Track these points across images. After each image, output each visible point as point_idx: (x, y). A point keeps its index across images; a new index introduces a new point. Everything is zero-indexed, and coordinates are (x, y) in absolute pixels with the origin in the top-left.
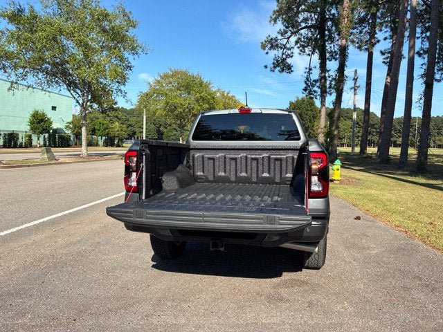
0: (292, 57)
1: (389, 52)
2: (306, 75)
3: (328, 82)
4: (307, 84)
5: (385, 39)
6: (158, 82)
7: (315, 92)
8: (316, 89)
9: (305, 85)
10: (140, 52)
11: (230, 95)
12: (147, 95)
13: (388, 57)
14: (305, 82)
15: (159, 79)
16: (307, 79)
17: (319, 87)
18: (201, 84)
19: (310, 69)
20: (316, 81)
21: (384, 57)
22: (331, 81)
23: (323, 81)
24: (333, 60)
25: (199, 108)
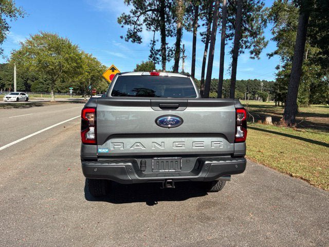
0: (141, 31)
1: (205, 34)
2: (151, 45)
3: (167, 52)
4: (152, 53)
5: (203, 25)
6: (31, 42)
7: (158, 58)
8: (158, 56)
9: (150, 53)
10: (17, 15)
11: (92, 57)
12: (20, 53)
13: (205, 38)
14: (151, 51)
15: (31, 39)
16: (152, 49)
17: (160, 55)
18: (70, 46)
19: (154, 42)
20: (158, 51)
21: (202, 37)
22: (169, 52)
23: (163, 51)
24: (170, 37)
25: (68, 66)
